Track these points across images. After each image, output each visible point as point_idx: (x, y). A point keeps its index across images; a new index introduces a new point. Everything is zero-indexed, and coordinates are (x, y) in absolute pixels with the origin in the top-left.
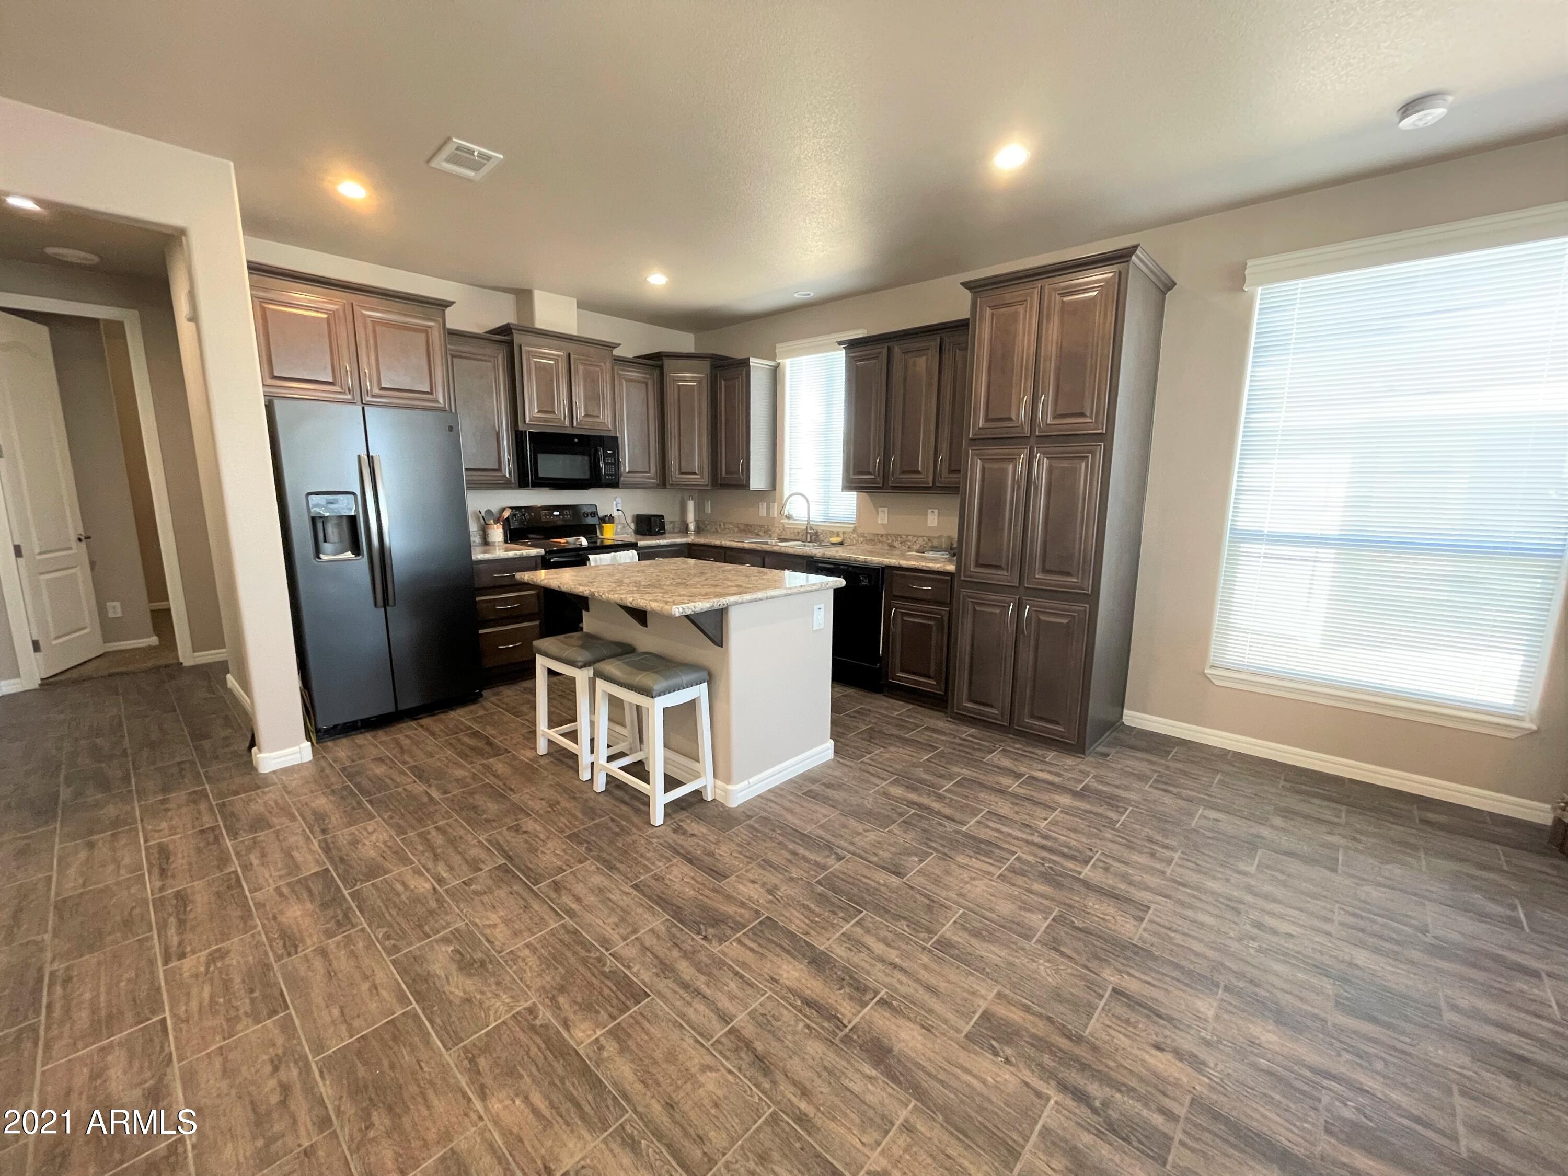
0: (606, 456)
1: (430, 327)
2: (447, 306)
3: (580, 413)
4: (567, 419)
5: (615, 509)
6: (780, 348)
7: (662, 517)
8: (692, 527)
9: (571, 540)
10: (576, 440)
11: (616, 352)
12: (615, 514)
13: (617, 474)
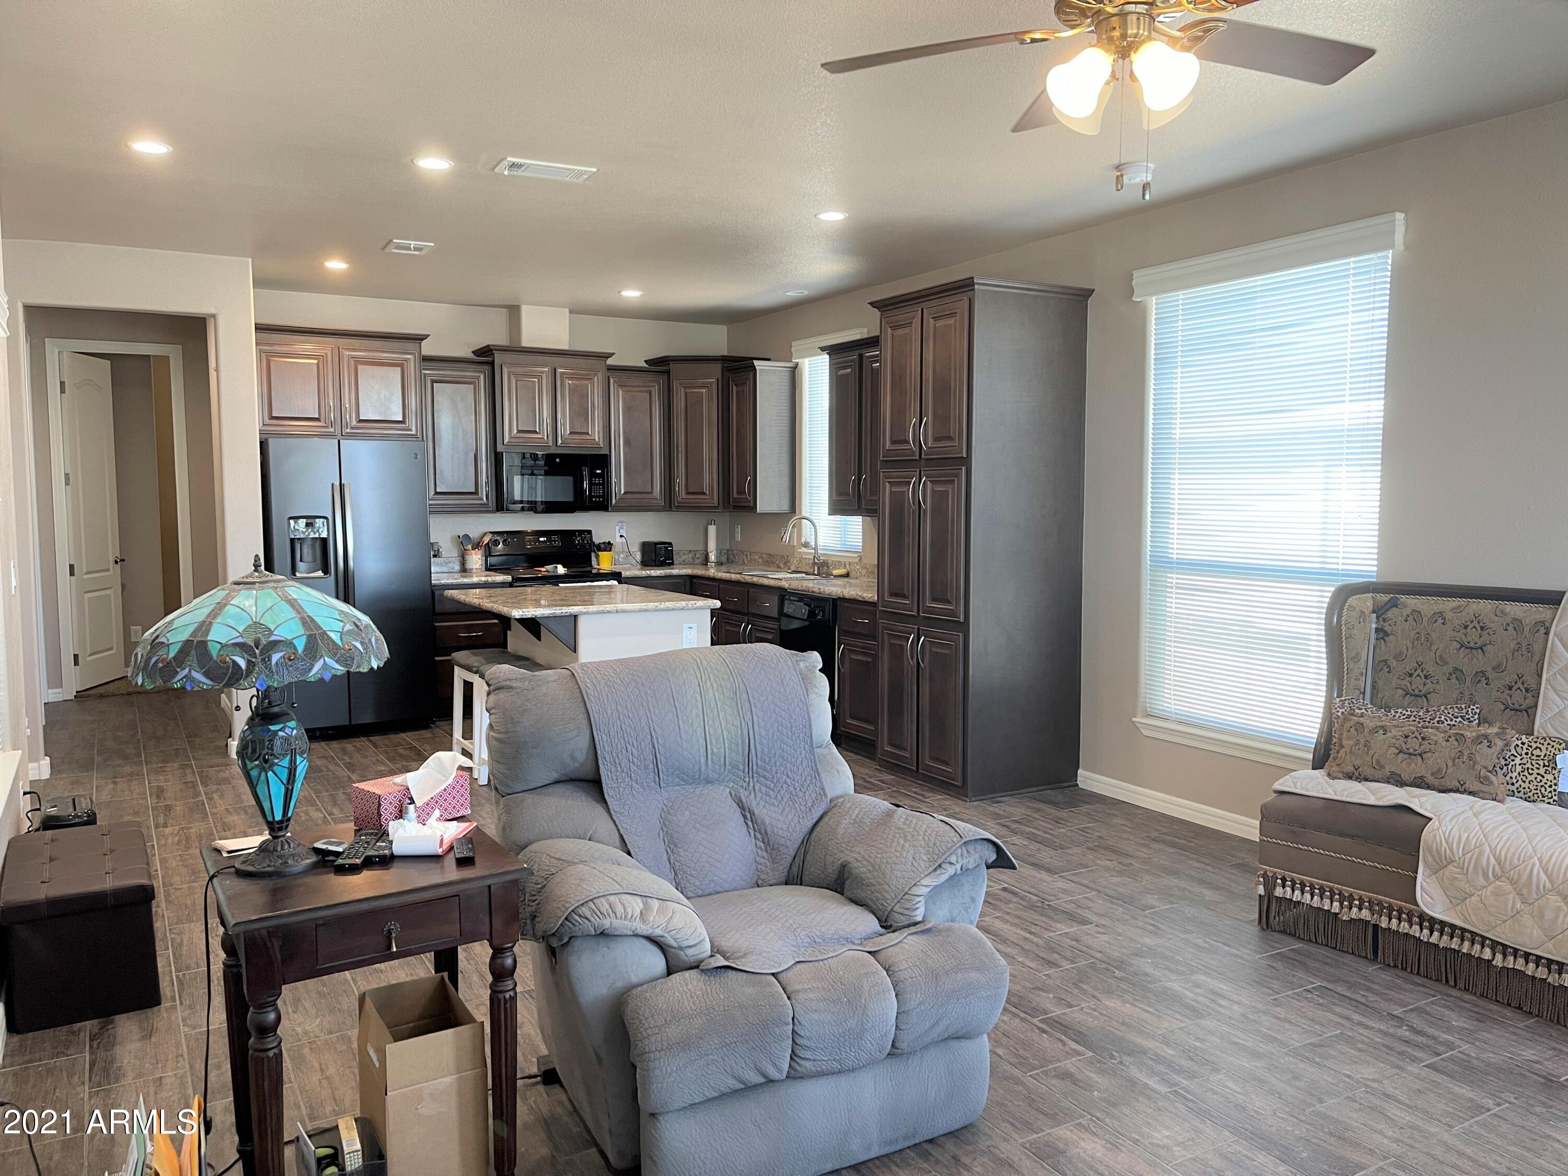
0: (593, 475)
1: (406, 360)
2: (423, 339)
3: (565, 429)
4: (550, 438)
5: (618, 535)
6: (796, 346)
7: (670, 544)
8: (712, 557)
9: (550, 567)
10: (558, 460)
11: (610, 361)
12: (617, 541)
13: (607, 495)
